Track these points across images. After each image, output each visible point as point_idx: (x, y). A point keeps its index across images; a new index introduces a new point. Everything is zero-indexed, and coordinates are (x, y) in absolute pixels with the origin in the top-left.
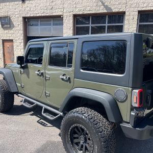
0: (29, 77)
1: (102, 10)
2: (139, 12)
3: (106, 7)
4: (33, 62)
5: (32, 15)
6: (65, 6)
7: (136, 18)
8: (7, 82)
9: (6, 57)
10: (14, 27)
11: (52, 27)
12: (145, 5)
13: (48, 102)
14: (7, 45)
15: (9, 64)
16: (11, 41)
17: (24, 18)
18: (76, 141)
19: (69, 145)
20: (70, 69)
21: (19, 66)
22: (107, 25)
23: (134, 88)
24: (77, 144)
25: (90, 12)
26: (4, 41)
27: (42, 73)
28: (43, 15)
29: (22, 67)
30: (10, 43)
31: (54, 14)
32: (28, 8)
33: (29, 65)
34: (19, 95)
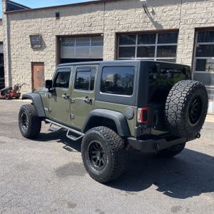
0: (56, 101)
1: (150, 27)
2: (197, 29)
3: (155, 24)
4: (61, 86)
5: (67, 34)
6: (107, 22)
7: (192, 36)
8: (35, 107)
9: (35, 83)
10: (45, 47)
11: (90, 48)
12: (203, 21)
13: (73, 124)
14: (37, 68)
15: (38, 88)
16: (42, 64)
17: (58, 37)
18: (94, 157)
19: (88, 161)
20: (92, 92)
21: (47, 90)
22: (156, 45)
23: (139, 107)
24: (95, 160)
25: (136, 30)
26: (33, 64)
27: (68, 97)
28: (79, 33)
29: (50, 91)
30: (41, 67)
31: (93, 32)
32: (63, 25)
33: (57, 88)
34: (47, 120)
